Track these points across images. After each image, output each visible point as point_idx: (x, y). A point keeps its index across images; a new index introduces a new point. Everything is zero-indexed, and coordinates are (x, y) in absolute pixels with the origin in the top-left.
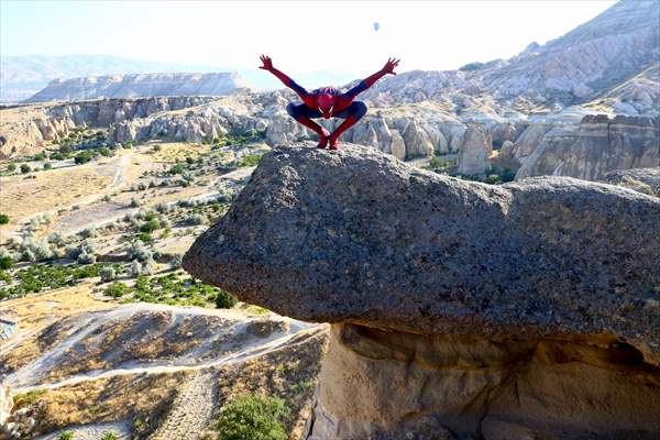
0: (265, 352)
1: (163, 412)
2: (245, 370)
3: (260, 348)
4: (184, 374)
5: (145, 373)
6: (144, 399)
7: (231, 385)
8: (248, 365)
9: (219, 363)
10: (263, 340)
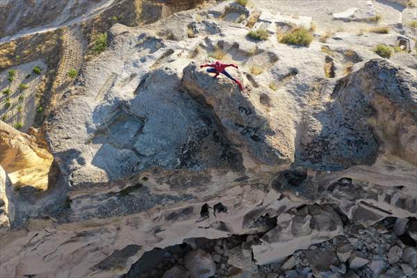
0: (103, 11)
1: (59, 51)
2: (95, 22)
3: (98, 9)
4: (60, 30)
5: (37, 34)
6: (44, 47)
7: (90, 32)
8: (96, 19)
9: (78, 21)
10: (98, 4)
